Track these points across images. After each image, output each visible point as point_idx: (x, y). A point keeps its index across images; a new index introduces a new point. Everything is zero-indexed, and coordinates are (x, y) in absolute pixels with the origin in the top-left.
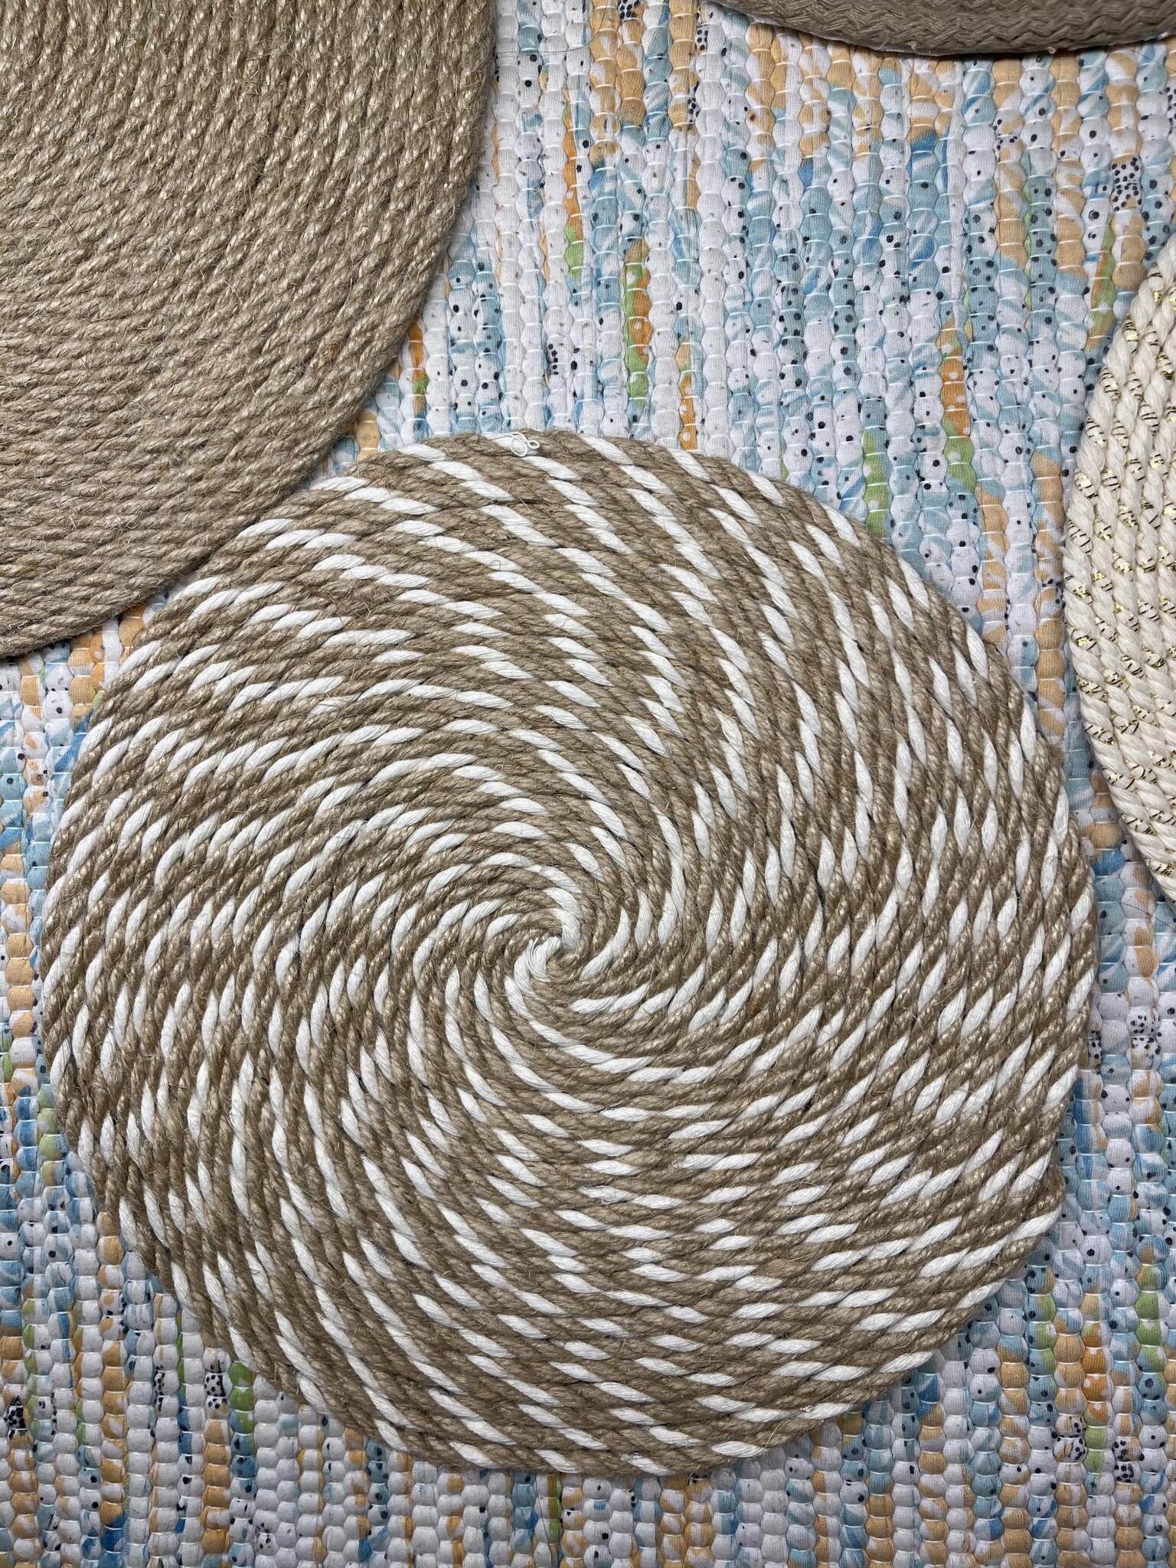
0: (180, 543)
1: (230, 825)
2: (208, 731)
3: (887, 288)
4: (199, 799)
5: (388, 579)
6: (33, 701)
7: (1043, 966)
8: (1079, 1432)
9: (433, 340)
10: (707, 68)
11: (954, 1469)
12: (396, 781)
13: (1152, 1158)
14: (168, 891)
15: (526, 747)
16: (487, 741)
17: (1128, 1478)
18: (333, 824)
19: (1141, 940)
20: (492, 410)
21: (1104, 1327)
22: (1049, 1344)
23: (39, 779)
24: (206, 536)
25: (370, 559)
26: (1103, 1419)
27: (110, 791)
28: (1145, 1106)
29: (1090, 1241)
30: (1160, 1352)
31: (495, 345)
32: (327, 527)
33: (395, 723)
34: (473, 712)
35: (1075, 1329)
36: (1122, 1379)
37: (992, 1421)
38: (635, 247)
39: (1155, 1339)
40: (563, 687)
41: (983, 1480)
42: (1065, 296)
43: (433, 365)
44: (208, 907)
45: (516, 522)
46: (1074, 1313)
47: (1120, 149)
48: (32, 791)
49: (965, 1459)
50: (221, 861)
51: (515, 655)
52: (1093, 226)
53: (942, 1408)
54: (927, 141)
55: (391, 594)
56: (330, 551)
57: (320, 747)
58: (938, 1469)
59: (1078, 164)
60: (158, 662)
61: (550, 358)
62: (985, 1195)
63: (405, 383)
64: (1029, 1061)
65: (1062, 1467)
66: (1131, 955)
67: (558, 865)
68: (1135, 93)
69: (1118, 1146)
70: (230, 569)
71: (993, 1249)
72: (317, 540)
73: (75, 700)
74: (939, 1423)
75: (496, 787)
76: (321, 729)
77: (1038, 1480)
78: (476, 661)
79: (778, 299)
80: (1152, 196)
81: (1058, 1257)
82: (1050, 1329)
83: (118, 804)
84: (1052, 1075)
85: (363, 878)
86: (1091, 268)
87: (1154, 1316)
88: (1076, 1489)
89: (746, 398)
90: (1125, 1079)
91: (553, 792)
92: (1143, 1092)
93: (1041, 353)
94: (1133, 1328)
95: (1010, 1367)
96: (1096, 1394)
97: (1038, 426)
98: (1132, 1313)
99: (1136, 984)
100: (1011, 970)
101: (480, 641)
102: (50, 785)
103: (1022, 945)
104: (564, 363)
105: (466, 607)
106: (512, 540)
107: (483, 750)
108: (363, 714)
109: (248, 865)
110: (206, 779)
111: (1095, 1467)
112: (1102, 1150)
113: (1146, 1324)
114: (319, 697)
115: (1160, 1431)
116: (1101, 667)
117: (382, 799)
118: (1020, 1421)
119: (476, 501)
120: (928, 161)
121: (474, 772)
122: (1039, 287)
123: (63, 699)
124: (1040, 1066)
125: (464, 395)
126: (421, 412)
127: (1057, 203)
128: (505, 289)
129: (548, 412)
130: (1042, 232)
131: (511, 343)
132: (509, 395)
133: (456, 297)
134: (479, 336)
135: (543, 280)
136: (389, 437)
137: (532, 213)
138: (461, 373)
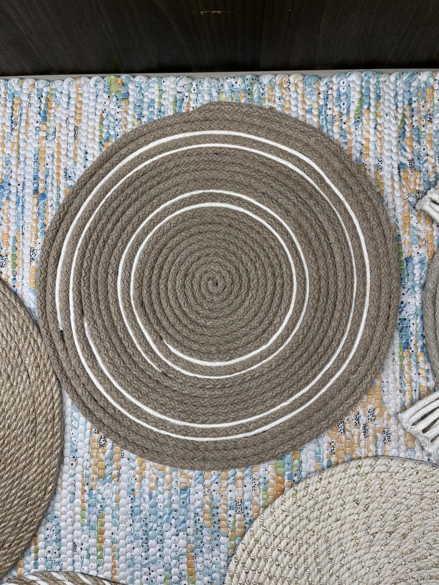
3: (173, 530)
9: (41, 536)
10: (124, 460)
20: (57, 560)
31: (58, 541)
38: (101, 516)
42: (223, 539)
43: (41, 544)
52: (230, 519)
54: (184, 489)
61: (75, 545)
63: (33, 547)
68: (242, 479)
79: (141, 533)
80: (246, 511)
86: (230, 530)
89: (131, 563)
93: (216, 552)
97: (215, 575)
104: (78, 549)
120: (185, 495)
122: (216, 535)
125: (49, 555)
126: (36, 559)
127: (220, 510)
128: (63, 524)
129: (74, 561)
130: (216, 519)
131: (63, 541)
132: (62, 556)
133: (48, 525)
134: (54, 537)
135: (73, 523)
136: (27, 566)
137: (72, 502)
138: (49, 548)
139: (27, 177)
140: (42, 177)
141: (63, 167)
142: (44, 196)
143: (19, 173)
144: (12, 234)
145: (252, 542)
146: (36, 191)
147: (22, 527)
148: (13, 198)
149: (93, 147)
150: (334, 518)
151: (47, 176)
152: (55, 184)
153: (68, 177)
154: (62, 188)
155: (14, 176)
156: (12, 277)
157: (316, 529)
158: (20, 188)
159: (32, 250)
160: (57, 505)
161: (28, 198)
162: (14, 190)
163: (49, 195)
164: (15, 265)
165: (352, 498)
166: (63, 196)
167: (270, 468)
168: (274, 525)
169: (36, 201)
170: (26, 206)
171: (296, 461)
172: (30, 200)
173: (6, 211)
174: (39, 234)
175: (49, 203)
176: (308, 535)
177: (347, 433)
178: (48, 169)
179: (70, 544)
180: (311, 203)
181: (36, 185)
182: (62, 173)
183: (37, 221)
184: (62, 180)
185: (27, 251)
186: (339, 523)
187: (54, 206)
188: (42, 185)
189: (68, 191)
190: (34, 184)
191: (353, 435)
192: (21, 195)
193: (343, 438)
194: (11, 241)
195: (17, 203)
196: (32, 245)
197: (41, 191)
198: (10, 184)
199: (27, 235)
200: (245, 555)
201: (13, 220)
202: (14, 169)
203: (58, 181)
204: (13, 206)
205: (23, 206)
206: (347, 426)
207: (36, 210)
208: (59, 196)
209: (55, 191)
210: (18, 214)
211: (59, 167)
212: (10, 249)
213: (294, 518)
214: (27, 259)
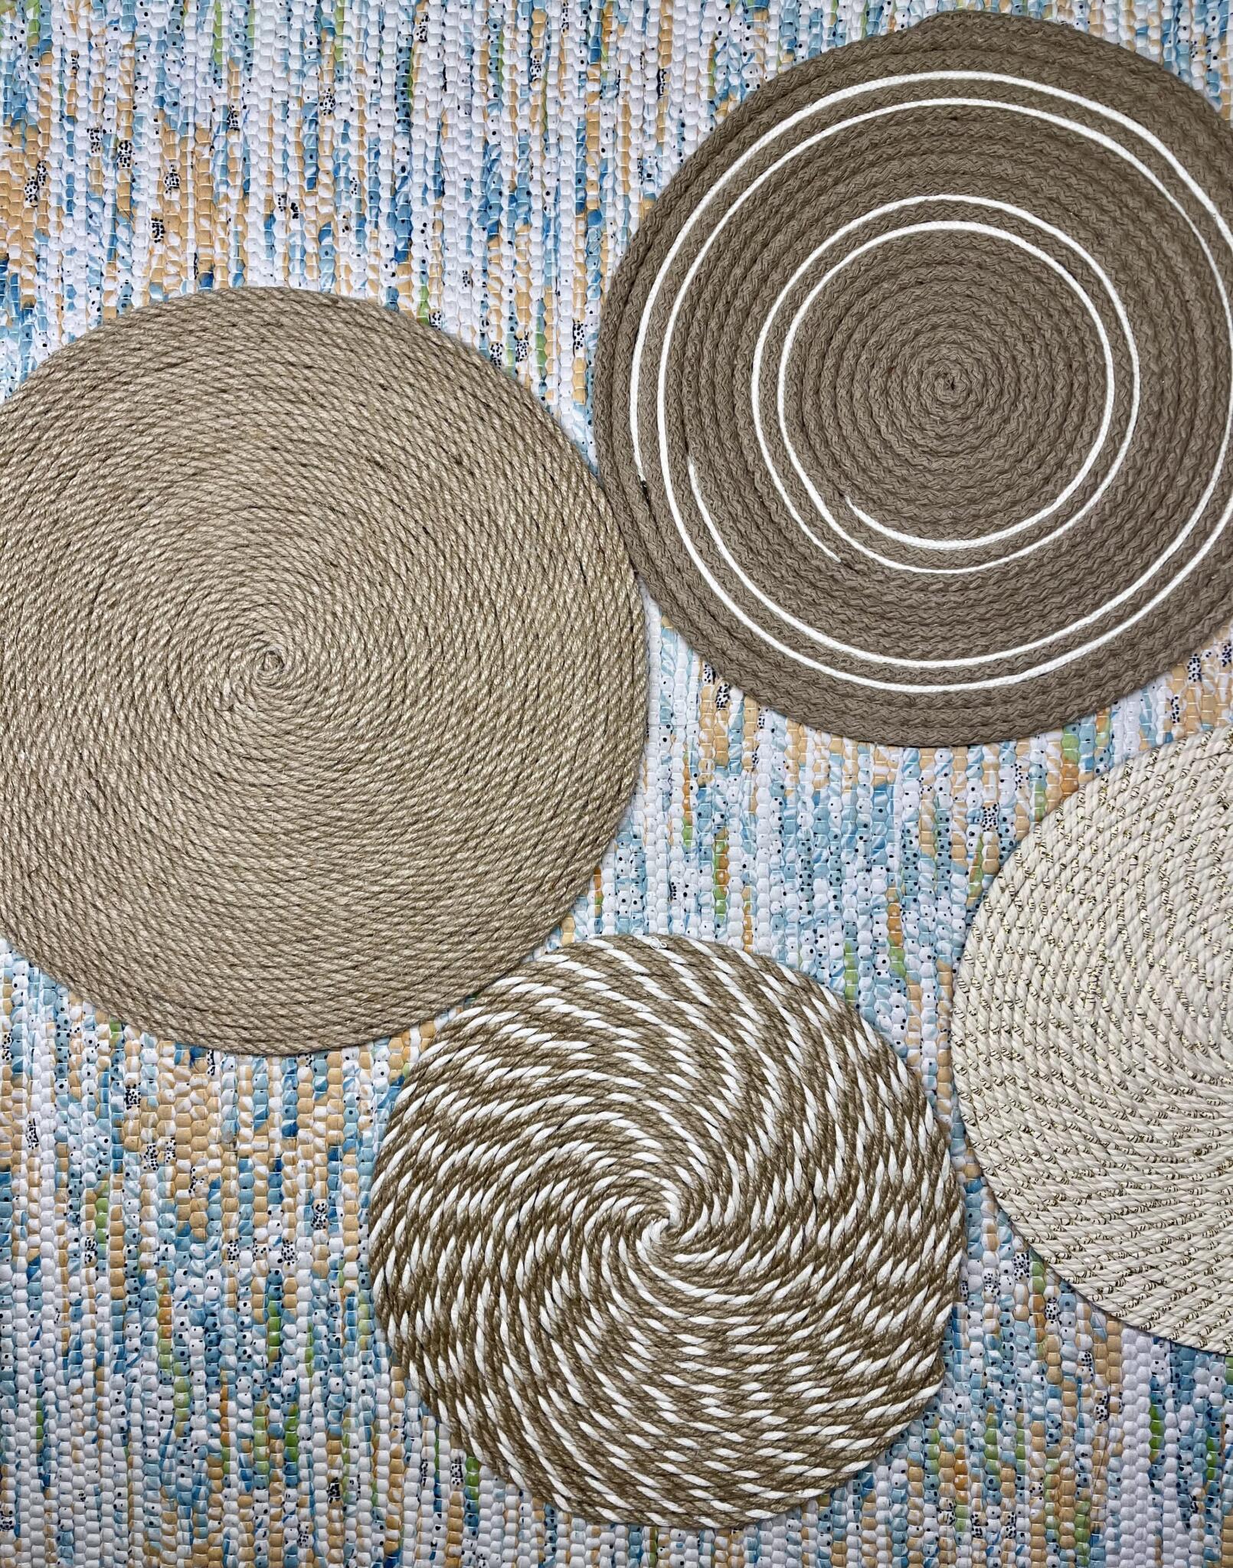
0: (461, 986)
1: (483, 1147)
2: (473, 1094)
3: (861, 862)
4: (466, 1132)
5: (578, 1013)
6: (366, 1066)
7: (935, 1247)
8: (952, 1508)
9: (607, 873)
10: (764, 735)
11: (881, 1528)
12: (580, 1126)
13: (995, 1354)
14: (446, 1183)
15: (653, 1111)
16: (631, 1106)
17: (979, 1535)
18: (542, 1150)
19: (991, 1230)
20: (639, 916)
21: (966, 1448)
22: (935, 1457)
23: (368, 1112)
24: (476, 983)
25: (569, 1002)
26: (965, 1501)
27: (416, 1125)
28: (991, 1324)
29: (960, 1400)
30: (997, 1464)
31: (641, 881)
32: (545, 983)
33: (579, 1094)
34: (623, 1089)
35: (950, 1449)
36: (976, 1479)
37: (903, 1500)
38: (721, 833)
39: (995, 1456)
40: (675, 1078)
41: (898, 1535)
42: (956, 878)
43: (607, 888)
44: (468, 1193)
45: (651, 986)
46: (950, 1440)
47: (988, 798)
48: (363, 1119)
49: (888, 1522)
50: (476, 1168)
51: (649, 1060)
52: (972, 840)
53: (875, 1492)
54: (882, 787)
55: (580, 1021)
56: (548, 996)
57: (536, 1105)
58: (872, 1528)
59: (964, 804)
60: (446, 1052)
61: (672, 888)
62: (900, 1374)
63: (592, 894)
64: (926, 1300)
65: (942, 1528)
66: (985, 1238)
67: (667, 1177)
68: (997, 767)
69: (976, 1346)
70: (491, 1003)
71: (905, 1404)
72: (539, 990)
73: (392, 1067)
74: (873, 1501)
75: (634, 1132)
76: (536, 1096)
77: (929, 1535)
78: (627, 1061)
79: (799, 865)
80: (1004, 826)
81: (941, 1408)
82: (937, 1448)
83: (418, 1133)
84: (939, 1308)
85: (558, 1180)
86: (970, 861)
87: (995, 1443)
88: (950, 1541)
89: (780, 919)
90: (980, 1309)
91: (667, 1137)
92: (990, 1316)
93: (944, 902)
94: (982, 1449)
95: (914, 1470)
96: (961, 1487)
97: (940, 945)
98: (982, 1441)
99: (987, 1255)
100: (918, 1248)
101: (630, 1050)
102: (374, 1116)
103: (924, 1234)
104: (679, 894)
105: (622, 1031)
106: (650, 996)
107: (628, 1111)
108: (562, 1088)
109: (493, 1170)
110: (471, 1120)
111: (960, 1529)
112: (967, 1348)
113: (990, 1447)
114: (535, 1077)
115: (997, 1509)
116: (969, 1084)
117: (570, 1137)
118: (919, 1501)
119: (629, 973)
120: (884, 797)
121: (623, 1123)
122: (943, 870)
123: (384, 1066)
124: (932, 1303)
125: (623, 908)
126: (599, 916)
127: (952, 825)
128: (648, 850)
129: (670, 919)
130: (944, 840)
131: (650, 879)
132: (649, 909)
133: (621, 852)
134: (633, 875)
135: (669, 846)
136: (580, 928)
137: (665, 809)
138: (622, 895)
139: (563, 178)
140: (592, 176)
141: (634, 155)
142: (597, 216)
143: (547, 169)
144: (535, 295)
145: (1020, 875)
146: (581, 206)
147: (575, 852)
148: (537, 221)
149: (696, 113)
150: (1176, 834)
151: (602, 176)
152: (620, 191)
153: (646, 176)
154: (634, 199)
155: (537, 176)
156: (537, 380)
157: (1141, 855)
158: (550, 200)
159: (577, 327)
160: (638, 815)
161: (566, 221)
162: (537, 205)
163: (609, 214)
164: (543, 356)
165: (1213, 798)
166: (635, 214)
167: (1051, 749)
168: (1061, 846)
169: (582, 227)
170: (563, 237)
171: (1103, 735)
172: (570, 224)
173: (523, 247)
174: (590, 293)
175: (610, 231)
176: (1126, 866)
177: (1205, 681)
178: (604, 162)
179: (664, 888)
180: (1149, 217)
181: (581, 194)
182: (633, 168)
183: (583, 266)
184: (634, 183)
185: (566, 329)
186: (1187, 844)
187: (619, 236)
188: (592, 193)
189: (648, 206)
190: (577, 191)
191: (1217, 686)
192: (553, 215)
193: (1198, 692)
194: (534, 310)
195: (545, 230)
196: (577, 316)
197: (591, 207)
198: (529, 193)
199: (566, 296)
200: (1005, 899)
201: (537, 266)
202: (537, 162)
203: (626, 183)
204: (536, 237)
205: (556, 237)
206: (1206, 667)
207: (582, 245)
208: (628, 216)
209: (620, 206)
210: (547, 253)
211: (626, 155)
212: (533, 326)
213: (1100, 831)
214: (567, 345)
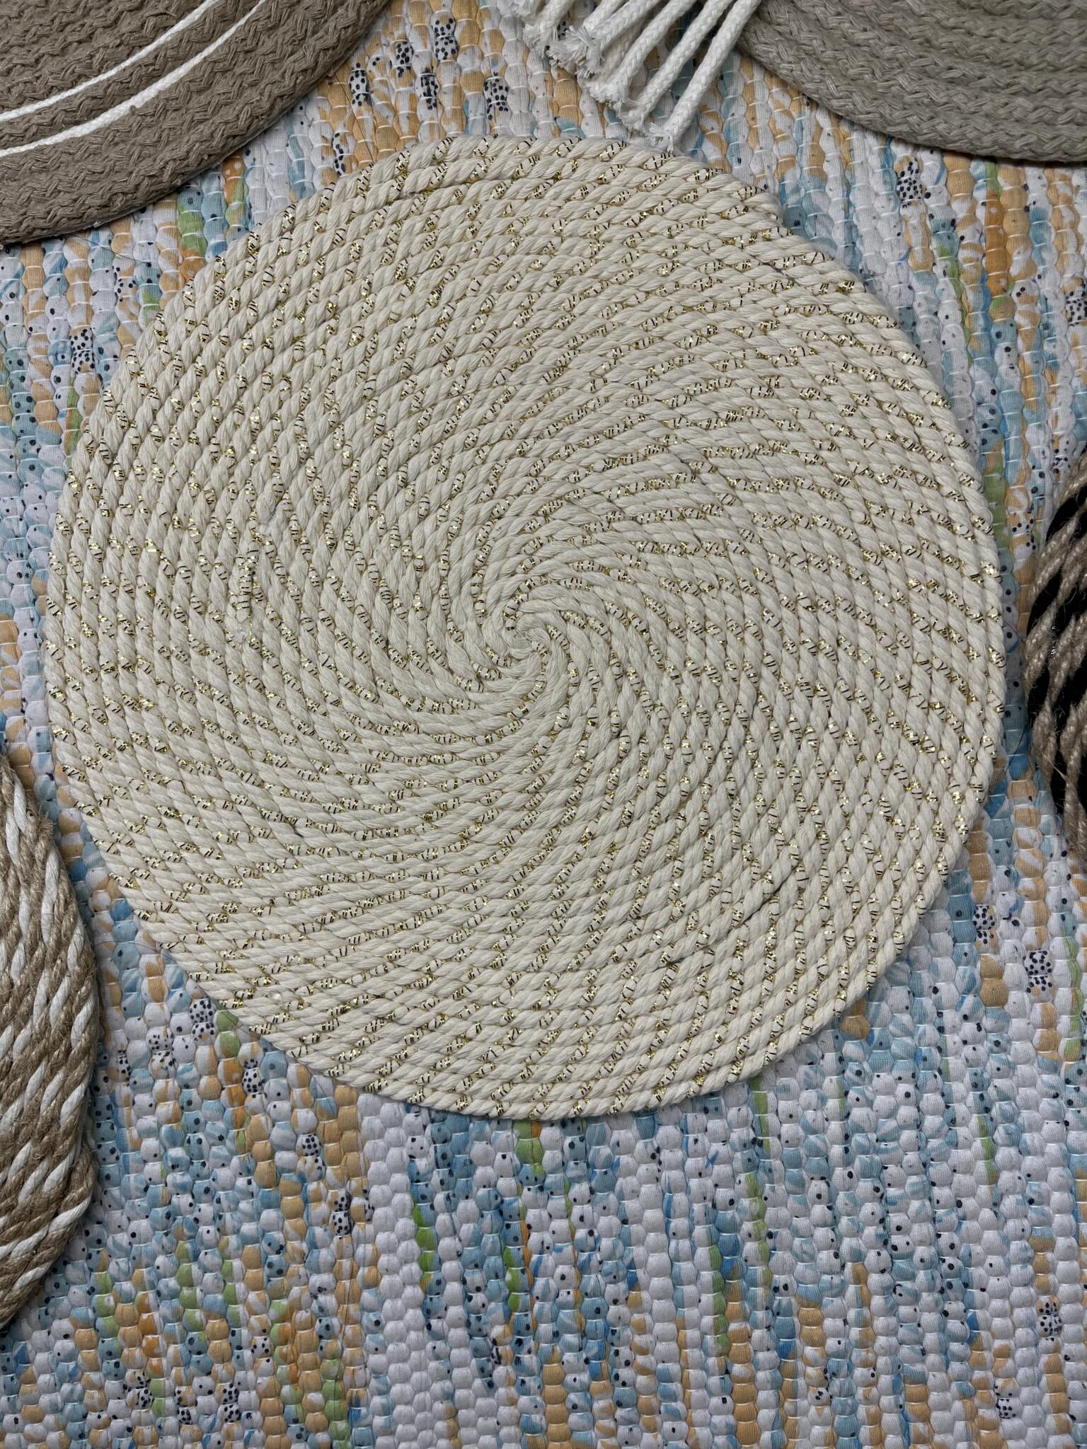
7: (48, 1001)
8: (142, 1384)
11: (50, 1419)
13: (177, 1152)
17: (187, 1420)
19: (151, 972)
21: (151, 1295)
22: (108, 1312)
26: (159, 1373)
28: (166, 1108)
29: (133, 1226)
30: (198, 1314)
35: (129, 1299)
36: (171, 1339)
37: (72, 1377)
39: (193, 1304)
41: (74, 1427)
42: (46, 450)
46: (127, 1286)
47: (76, 321)
49: (56, 1409)
52: (58, 390)
53: (33, 1368)
58: (39, 1420)
59: (44, 337)
62: (23, 1197)
64: (44, 1083)
65: (135, 1413)
66: (145, 985)
68: (86, 273)
69: (150, 1144)
71: (32, 1240)
74: (33, 1381)
77: (117, 1424)
81: (110, 1242)
82: (109, 1300)
84: (65, 1092)
86: (62, 422)
87: (191, 1285)
88: (147, 1431)
90: (149, 1088)
92: (163, 1098)
93: (32, 490)
94: (175, 1295)
95: (82, 1332)
96: (151, 1353)
97: (33, 555)
98: (172, 1282)
99: (152, 1009)
111: (159, 1413)
112: (137, 1148)
113: (186, 1292)
115: (207, 1381)
118: (95, 1377)
124: (52, 1087)
127: (31, 371)
130: (20, 395)
145: (112, 427)
171: (235, 205)
177: (377, 104)
191: (394, 109)
193: (368, 122)
200: (97, 464)
206: (376, 81)
